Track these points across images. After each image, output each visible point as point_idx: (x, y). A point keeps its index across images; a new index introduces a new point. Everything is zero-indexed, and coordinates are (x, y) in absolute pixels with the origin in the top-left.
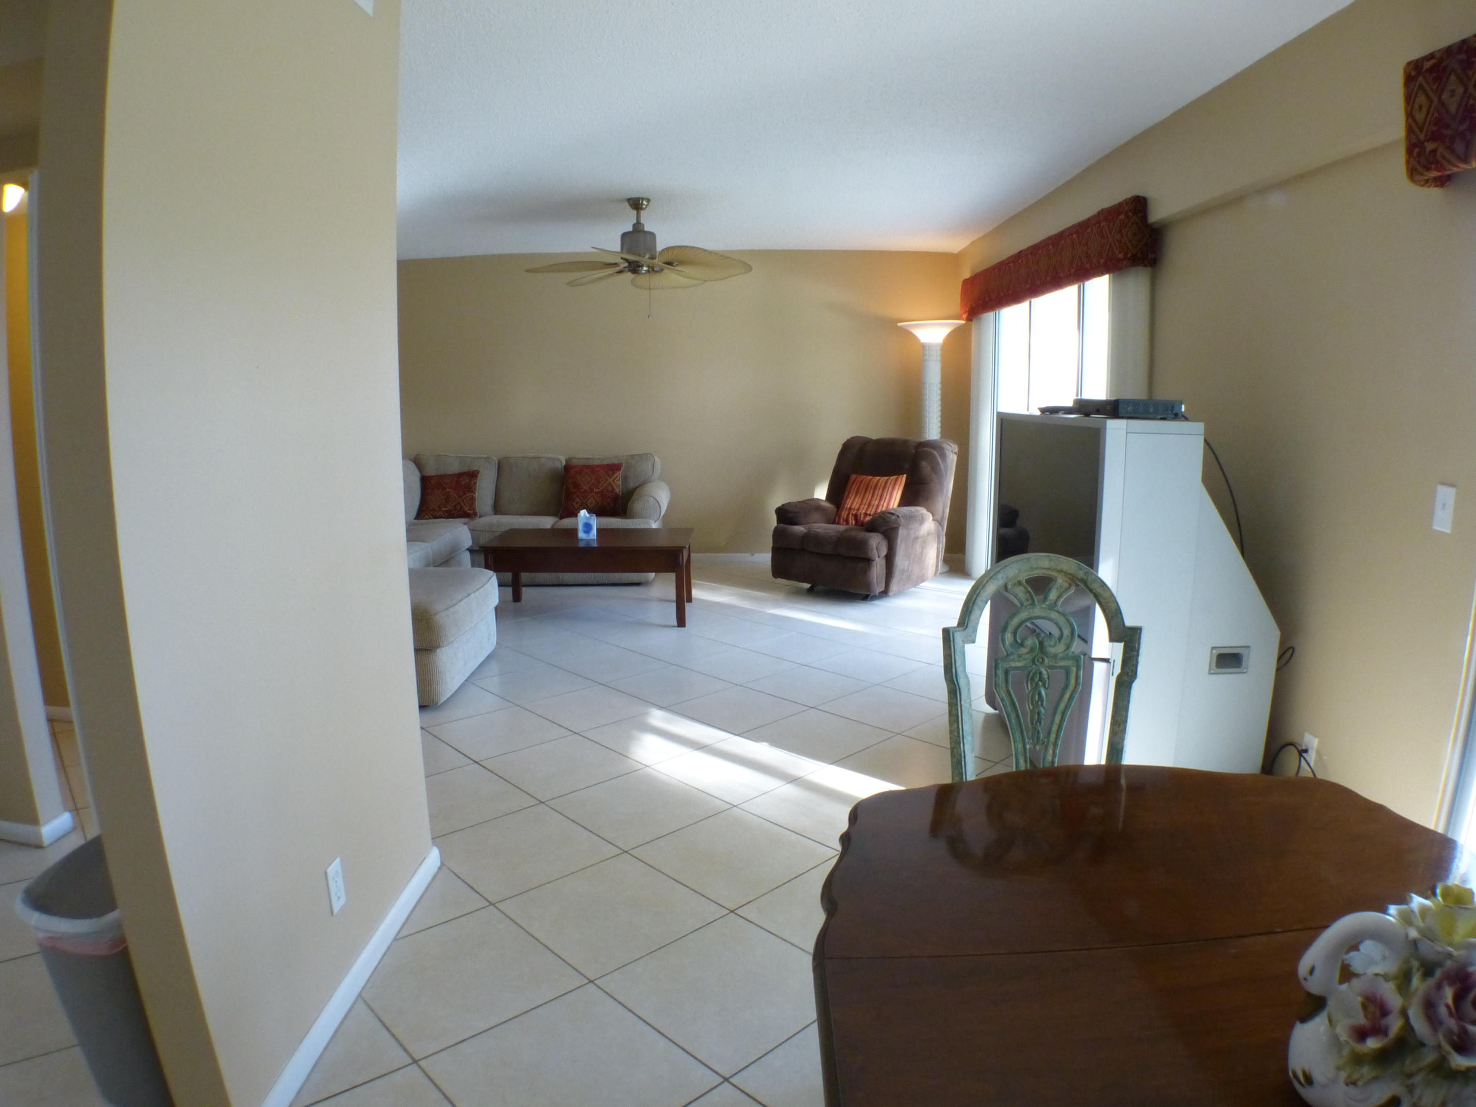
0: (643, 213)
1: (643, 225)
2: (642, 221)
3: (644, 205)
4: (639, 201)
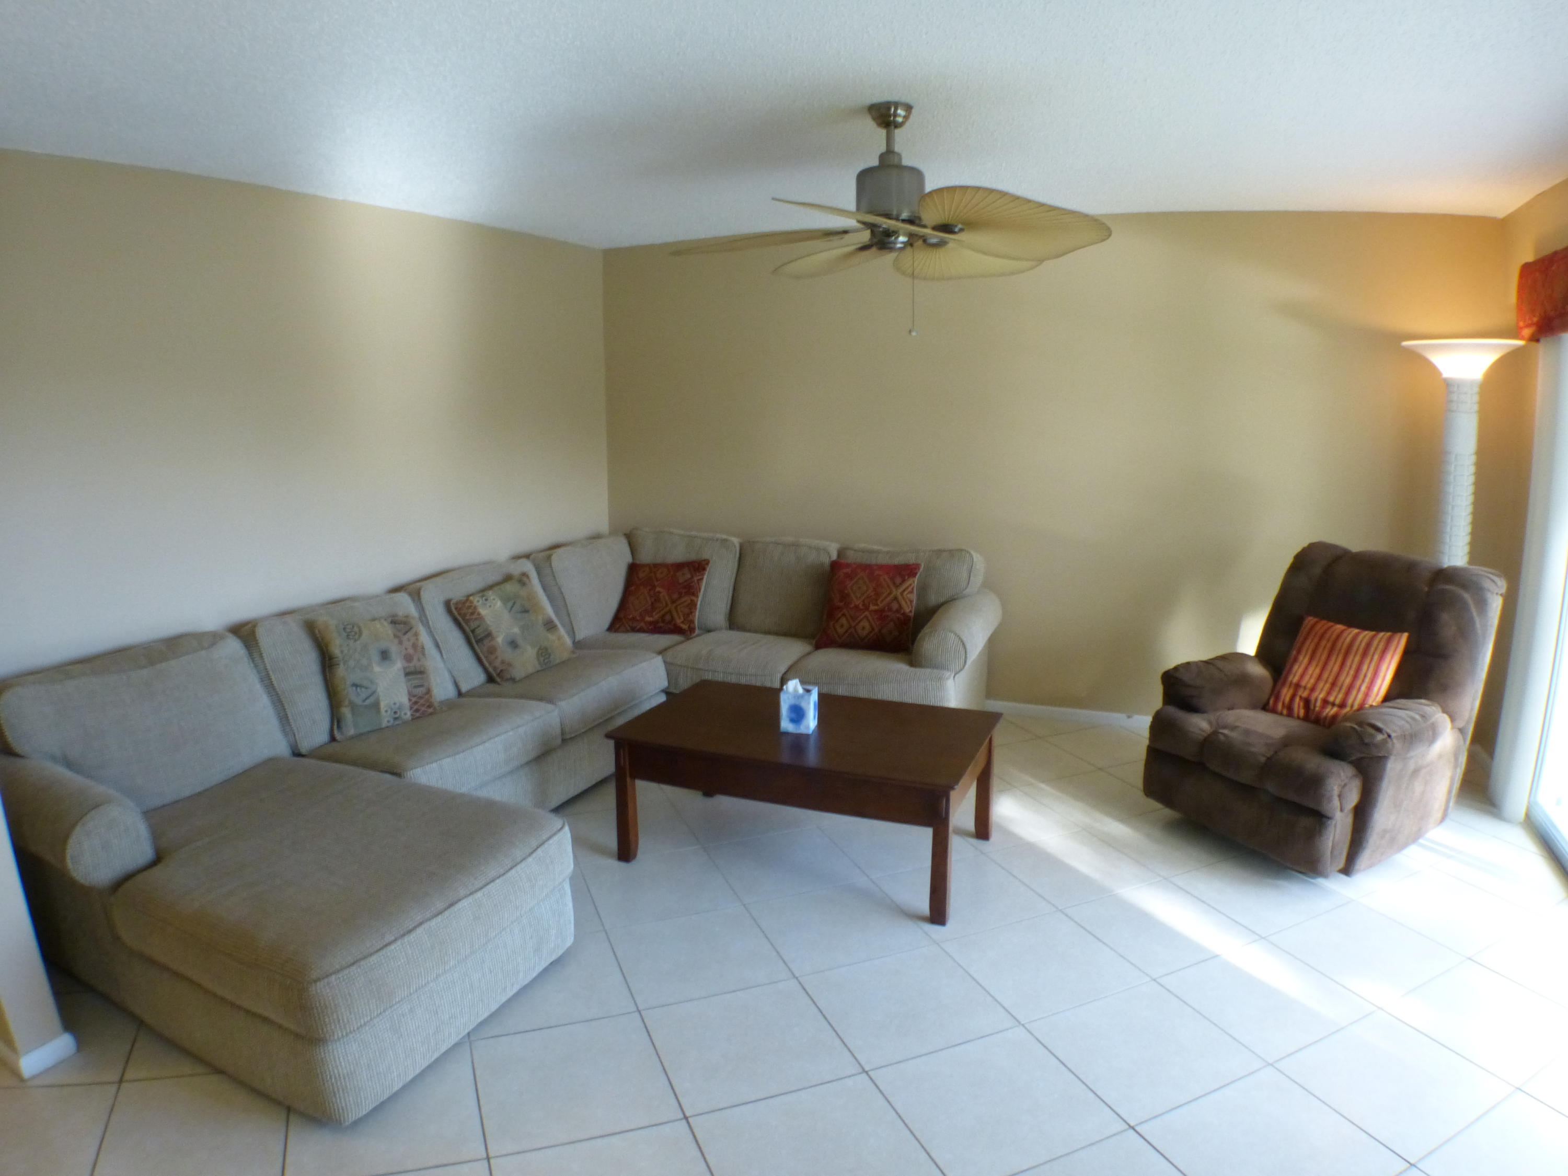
0: (899, 134)
1: (899, 155)
2: (897, 149)
3: (900, 116)
4: (889, 109)
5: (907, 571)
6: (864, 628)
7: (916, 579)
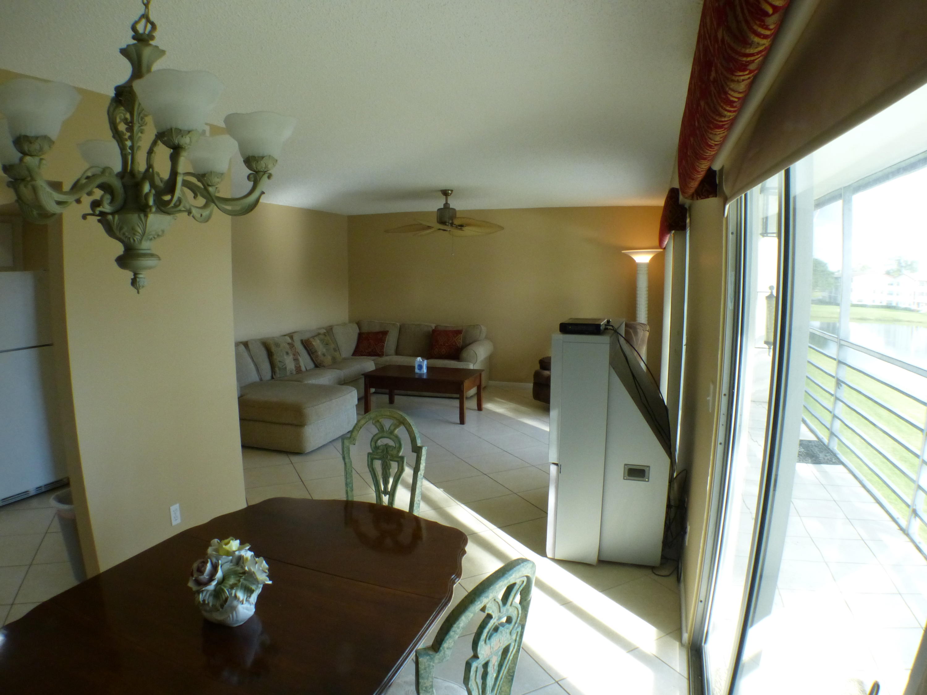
0: (449, 198)
1: (449, 204)
2: (449, 202)
3: (449, 193)
4: (446, 192)
5: (458, 332)
6: (443, 352)
7: (462, 335)
